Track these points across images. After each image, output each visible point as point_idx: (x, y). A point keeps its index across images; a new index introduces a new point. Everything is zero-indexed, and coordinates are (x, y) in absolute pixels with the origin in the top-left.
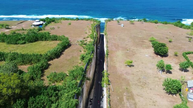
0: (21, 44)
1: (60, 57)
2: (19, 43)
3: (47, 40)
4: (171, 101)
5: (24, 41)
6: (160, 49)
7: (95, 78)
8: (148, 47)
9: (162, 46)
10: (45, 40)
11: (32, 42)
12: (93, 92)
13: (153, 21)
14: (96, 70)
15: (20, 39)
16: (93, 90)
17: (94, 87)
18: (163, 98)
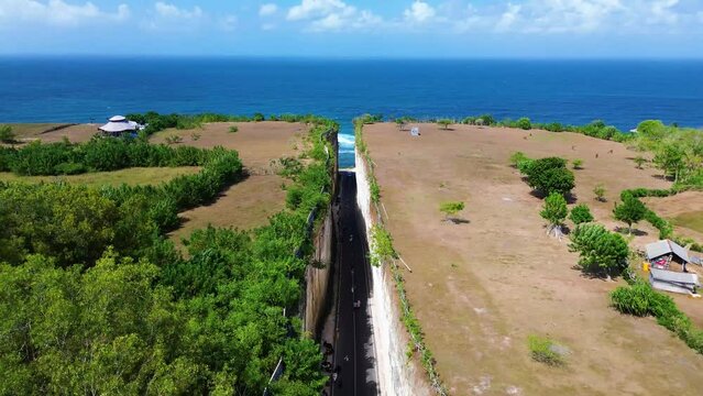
0: (68, 174)
1: (214, 202)
2: (61, 172)
3: (163, 166)
4: (600, 292)
5: (79, 166)
6: (549, 176)
7: (335, 287)
8: (507, 180)
9: (554, 165)
10: (156, 165)
11: (108, 170)
12: (333, 323)
13: (514, 121)
14: (337, 266)
15: (65, 159)
16: (331, 318)
17: (334, 310)
18: (573, 285)
